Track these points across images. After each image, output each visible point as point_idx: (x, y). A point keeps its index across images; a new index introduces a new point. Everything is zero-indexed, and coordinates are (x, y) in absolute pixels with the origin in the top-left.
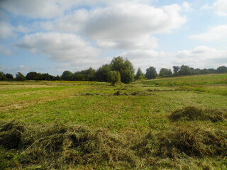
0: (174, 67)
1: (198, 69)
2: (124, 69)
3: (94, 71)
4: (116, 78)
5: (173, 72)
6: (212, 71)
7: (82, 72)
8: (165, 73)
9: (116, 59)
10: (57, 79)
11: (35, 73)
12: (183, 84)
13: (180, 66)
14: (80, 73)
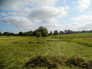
0: (65, 31)
1: (74, 32)
2: (44, 31)
3: (32, 32)
4: (39, 35)
5: (64, 33)
6: (80, 32)
7: (28, 32)
8: (61, 33)
9: (40, 27)
10: (17, 35)
11: (7, 32)
12: (65, 38)
13: (67, 30)
14: (27, 33)
